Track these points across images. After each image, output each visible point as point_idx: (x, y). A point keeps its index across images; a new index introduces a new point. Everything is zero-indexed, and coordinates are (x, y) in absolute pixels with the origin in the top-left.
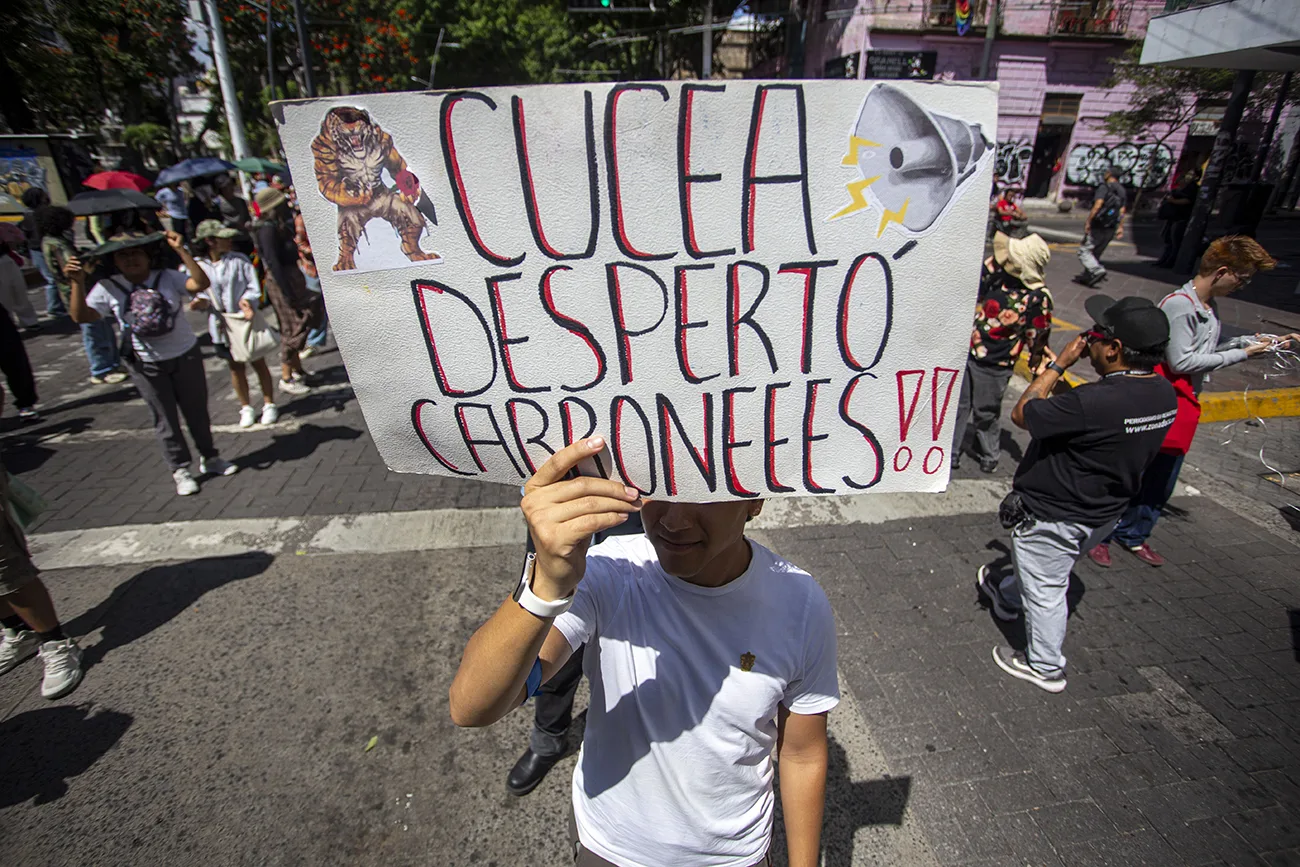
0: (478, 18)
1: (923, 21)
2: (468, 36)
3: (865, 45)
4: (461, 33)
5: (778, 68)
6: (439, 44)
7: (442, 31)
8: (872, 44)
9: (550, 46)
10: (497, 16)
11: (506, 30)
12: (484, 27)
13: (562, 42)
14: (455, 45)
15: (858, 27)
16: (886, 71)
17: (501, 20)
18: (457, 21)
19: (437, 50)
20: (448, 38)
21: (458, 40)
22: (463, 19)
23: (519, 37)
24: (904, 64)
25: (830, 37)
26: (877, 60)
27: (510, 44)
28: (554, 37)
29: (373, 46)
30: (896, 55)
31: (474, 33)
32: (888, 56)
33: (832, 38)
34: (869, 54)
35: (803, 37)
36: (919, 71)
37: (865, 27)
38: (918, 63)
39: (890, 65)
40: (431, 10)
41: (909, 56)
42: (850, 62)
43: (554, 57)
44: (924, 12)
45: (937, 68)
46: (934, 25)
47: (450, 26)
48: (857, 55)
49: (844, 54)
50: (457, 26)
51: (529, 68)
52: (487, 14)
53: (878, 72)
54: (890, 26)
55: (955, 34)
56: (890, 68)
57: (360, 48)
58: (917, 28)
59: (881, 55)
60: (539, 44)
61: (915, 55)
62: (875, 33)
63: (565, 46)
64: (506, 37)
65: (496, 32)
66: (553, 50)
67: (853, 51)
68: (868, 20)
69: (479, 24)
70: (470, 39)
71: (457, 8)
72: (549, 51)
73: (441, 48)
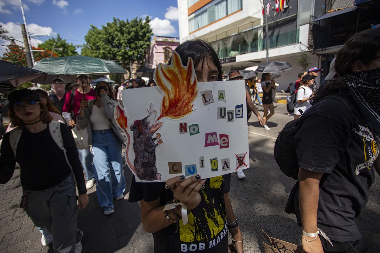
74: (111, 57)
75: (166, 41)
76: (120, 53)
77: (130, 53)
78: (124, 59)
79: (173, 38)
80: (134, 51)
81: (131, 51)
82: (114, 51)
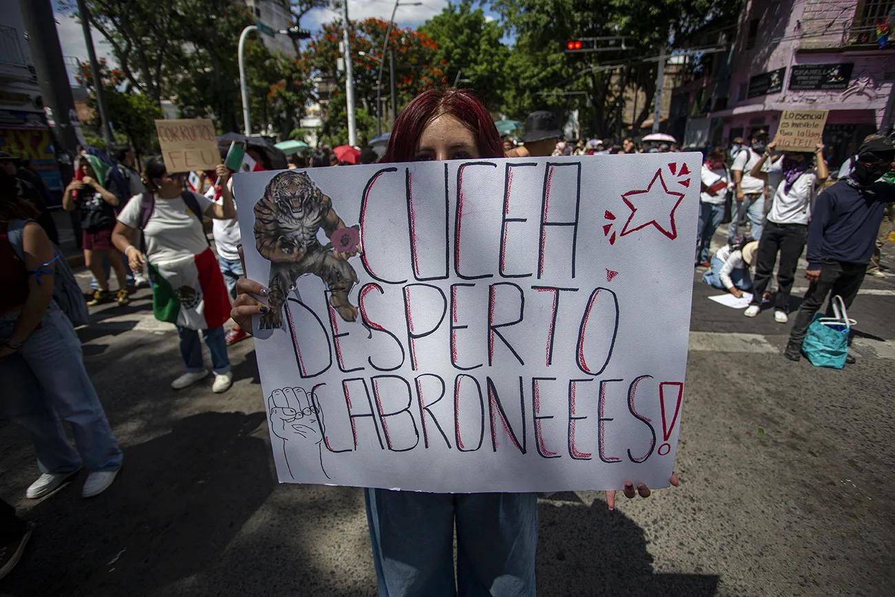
0: (481, 63)
1: (843, 40)
2: (474, 75)
3: (790, 62)
4: (470, 73)
5: (704, 85)
6: (457, 80)
7: (459, 72)
8: (797, 61)
9: (524, 79)
10: (493, 63)
11: (498, 70)
12: (486, 69)
13: (533, 76)
14: (467, 81)
15: (784, 50)
16: (809, 80)
17: (496, 64)
18: (468, 67)
19: (455, 84)
20: (462, 77)
21: (468, 77)
22: (472, 64)
23: (505, 75)
24: (824, 73)
25: (757, 60)
26: (801, 72)
27: (500, 79)
28: (527, 74)
29: (426, 81)
30: (818, 67)
31: (479, 73)
32: (809, 69)
33: (759, 61)
34: (794, 68)
35: (729, 61)
36: (836, 79)
37: (792, 49)
38: (836, 72)
39: (811, 75)
40: (454, 60)
41: (829, 67)
42: (775, 77)
43: (525, 87)
44: (844, 33)
45: (853, 75)
46: (853, 43)
47: (463, 70)
48: (782, 71)
49: (770, 70)
50: (468, 69)
52: (487, 61)
53: (801, 81)
54: (813, 47)
55: (877, 48)
56: (811, 78)
57: (418, 83)
58: (837, 46)
59: (805, 68)
60: (517, 79)
61: (834, 66)
62: (800, 53)
63: (535, 79)
64: (497, 75)
65: (492, 71)
66: (525, 82)
67: (778, 67)
68: (796, 44)
69: (482, 67)
71: (469, 58)
72: (523, 82)
73: (458, 83)
74: (584, 24)
78: (641, 23)
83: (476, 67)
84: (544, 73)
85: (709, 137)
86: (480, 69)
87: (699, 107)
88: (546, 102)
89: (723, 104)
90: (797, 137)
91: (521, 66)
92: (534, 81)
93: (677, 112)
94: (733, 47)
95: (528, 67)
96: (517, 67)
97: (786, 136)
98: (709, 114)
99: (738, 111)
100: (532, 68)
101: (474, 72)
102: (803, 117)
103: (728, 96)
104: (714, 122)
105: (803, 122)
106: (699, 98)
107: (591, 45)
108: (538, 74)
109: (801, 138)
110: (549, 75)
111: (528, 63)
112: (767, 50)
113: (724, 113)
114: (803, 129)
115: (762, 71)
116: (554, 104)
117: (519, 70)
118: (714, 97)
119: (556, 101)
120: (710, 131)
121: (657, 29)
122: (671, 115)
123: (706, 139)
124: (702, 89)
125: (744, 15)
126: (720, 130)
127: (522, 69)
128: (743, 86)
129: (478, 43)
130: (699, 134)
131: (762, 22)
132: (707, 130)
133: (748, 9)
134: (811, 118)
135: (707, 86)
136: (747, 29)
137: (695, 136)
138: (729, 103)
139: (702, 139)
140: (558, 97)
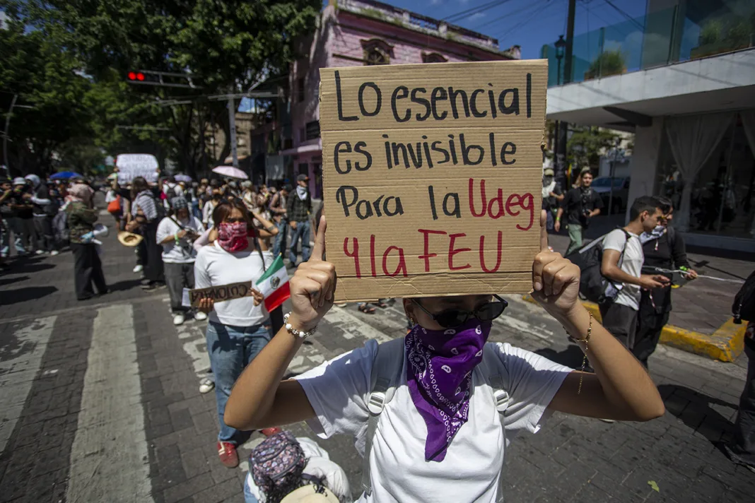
0: (50, 91)
4: (34, 99)
5: (274, 128)
6: (13, 105)
7: (16, 96)
9: (111, 113)
10: (66, 92)
11: (74, 101)
12: (55, 97)
13: (121, 111)
14: (28, 107)
17: (70, 94)
18: (31, 92)
19: (11, 109)
20: (22, 102)
21: (31, 104)
22: (35, 90)
23: (85, 107)
25: (308, 110)
27: (78, 110)
28: (113, 108)
31: (46, 100)
33: (309, 111)
35: (288, 110)
43: (113, 121)
47: (23, 94)
49: (318, 119)
50: (30, 95)
51: (94, 129)
52: (56, 89)
60: (102, 113)
63: (123, 114)
64: (74, 106)
65: (65, 102)
66: (113, 116)
69: (51, 95)
70: (43, 104)
71: (29, 83)
72: (109, 117)
73: (15, 108)
74: (144, 56)
75: (376, 16)
76: (183, 35)
77: (232, 42)
78: (202, 63)
79: (400, 13)
80: (247, 35)
81: (233, 35)
82: (158, 24)
83: (42, 94)
84: (131, 110)
85: (285, 170)
86: (48, 96)
87: (273, 145)
88: (138, 136)
89: (290, 144)
90: (430, 224)
91: (104, 100)
92: (122, 117)
93: (257, 151)
94: (290, 100)
95: (113, 102)
96: (101, 101)
97: (375, 224)
98: (280, 152)
99: (301, 149)
100: (118, 104)
101: (39, 99)
102: (431, 108)
103: (292, 138)
104: (286, 158)
105: (437, 132)
106: (271, 138)
107: (156, 79)
108: (126, 110)
109: (448, 224)
110: (137, 112)
111: (112, 98)
112: (313, 103)
113: (291, 151)
114: (450, 177)
115: (313, 120)
116: (147, 140)
117: (103, 104)
118: (283, 138)
119: (148, 137)
120: (284, 167)
121: (219, 70)
122: (253, 152)
123: (282, 173)
124: (273, 131)
125: (293, 76)
126: (291, 166)
127: (106, 102)
128: (302, 131)
129: (41, 67)
130: (277, 169)
131: (306, 82)
132: (282, 166)
133: (295, 71)
134: (471, 108)
135: (276, 129)
136: (296, 86)
137: (274, 171)
138: (295, 143)
139: (279, 171)
140: (150, 132)
